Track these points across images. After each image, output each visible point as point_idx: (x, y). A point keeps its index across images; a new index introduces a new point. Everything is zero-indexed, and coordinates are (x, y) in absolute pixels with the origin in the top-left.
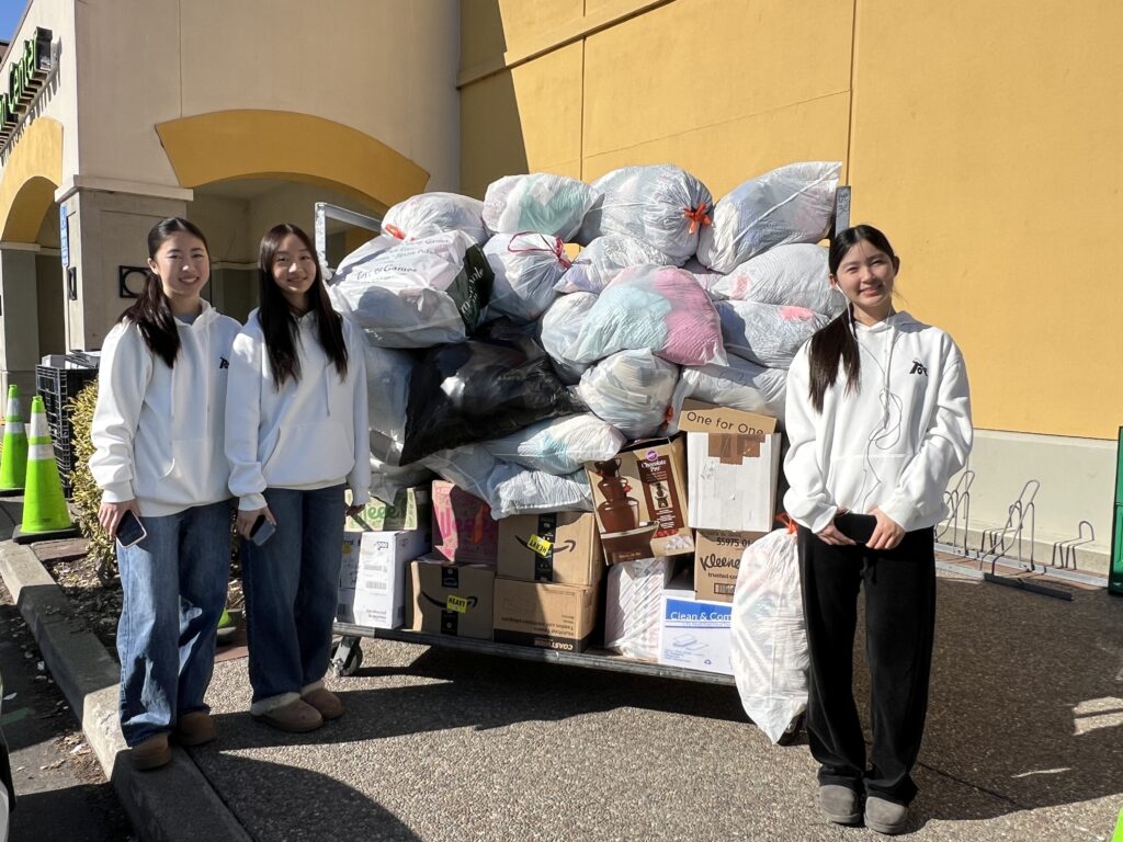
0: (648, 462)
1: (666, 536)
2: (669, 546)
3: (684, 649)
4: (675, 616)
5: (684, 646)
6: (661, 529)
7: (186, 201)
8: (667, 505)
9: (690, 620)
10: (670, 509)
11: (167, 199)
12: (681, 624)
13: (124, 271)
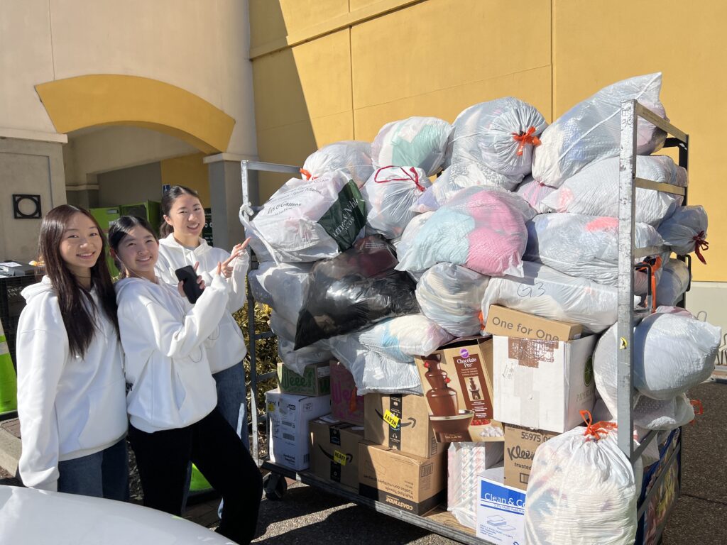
0: (462, 359)
1: (480, 424)
2: (483, 433)
3: (495, 528)
4: (488, 497)
5: (496, 525)
6: (476, 418)
7: (62, 143)
8: (479, 398)
9: (500, 503)
10: (482, 401)
11: (47, 142)
12: (493, 505)
13: (17, 198)
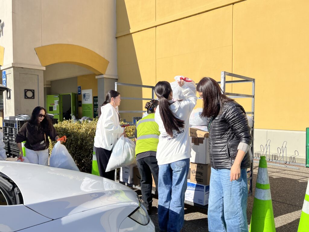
5: (188, 195)
7: (43, 70)
9: (189, 188)
11: (38, 70)
13: (26, 91)
